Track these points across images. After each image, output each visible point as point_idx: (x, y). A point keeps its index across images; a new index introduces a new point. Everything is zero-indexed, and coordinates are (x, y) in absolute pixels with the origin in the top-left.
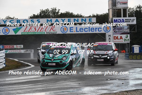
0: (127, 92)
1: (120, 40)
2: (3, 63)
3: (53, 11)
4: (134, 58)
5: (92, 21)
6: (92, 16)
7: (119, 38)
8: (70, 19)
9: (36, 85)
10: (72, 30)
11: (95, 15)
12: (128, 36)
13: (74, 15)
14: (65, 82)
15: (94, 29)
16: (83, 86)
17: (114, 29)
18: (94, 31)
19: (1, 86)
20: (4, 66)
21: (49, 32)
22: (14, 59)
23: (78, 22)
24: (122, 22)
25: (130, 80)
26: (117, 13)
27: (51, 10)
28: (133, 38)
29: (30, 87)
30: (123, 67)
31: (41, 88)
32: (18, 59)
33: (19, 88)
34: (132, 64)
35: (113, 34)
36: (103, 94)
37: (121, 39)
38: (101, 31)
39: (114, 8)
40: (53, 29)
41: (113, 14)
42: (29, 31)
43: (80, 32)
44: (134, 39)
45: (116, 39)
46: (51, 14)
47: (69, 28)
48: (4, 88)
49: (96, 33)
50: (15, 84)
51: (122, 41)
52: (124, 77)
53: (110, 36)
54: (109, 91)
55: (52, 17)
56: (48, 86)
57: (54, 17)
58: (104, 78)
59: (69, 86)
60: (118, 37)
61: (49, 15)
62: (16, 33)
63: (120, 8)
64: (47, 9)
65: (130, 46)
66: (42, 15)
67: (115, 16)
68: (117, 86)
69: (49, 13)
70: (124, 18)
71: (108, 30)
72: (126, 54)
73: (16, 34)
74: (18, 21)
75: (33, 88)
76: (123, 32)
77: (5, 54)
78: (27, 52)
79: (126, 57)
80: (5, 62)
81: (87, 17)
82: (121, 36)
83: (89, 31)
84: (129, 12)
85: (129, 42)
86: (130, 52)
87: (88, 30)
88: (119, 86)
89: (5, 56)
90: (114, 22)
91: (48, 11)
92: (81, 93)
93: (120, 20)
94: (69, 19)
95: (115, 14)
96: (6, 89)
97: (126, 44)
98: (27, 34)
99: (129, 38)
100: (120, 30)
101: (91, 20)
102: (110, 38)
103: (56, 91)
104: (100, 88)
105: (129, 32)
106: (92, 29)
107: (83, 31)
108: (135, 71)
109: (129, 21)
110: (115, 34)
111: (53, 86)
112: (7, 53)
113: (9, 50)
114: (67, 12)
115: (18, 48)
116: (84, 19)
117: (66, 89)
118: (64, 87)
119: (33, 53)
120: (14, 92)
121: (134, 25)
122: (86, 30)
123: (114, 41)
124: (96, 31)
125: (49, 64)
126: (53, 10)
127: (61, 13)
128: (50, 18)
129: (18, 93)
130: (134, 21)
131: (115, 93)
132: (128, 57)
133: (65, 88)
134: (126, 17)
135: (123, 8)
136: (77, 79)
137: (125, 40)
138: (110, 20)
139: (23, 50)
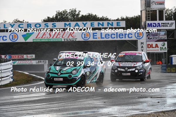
0: (164, 113)
1: (155, 49)
2: (10, 77)
3: (72, 13)
4: (172, 71)
5: (120, 26)
6: (120, 18)
7: (154, 46)
8: (94, 23)
9: (51, 104)
10: (96, 36)
11: (125, 17)
12: (164, 44)
13: (99, 18)
14: (87, 101)
15: (123, 35)
16: (109, 105)
17: (148, 35)
18: (123, 37)
19: (8, 105)
20: (12, 80)
21: (67, 39)
22: (24, 72)
23: (103, 27)
24: (158, 26)
25: (167, 98)
26: (152, 15)
27: (70, 11)
28: (172, 46)
29: (43, 107)
30: (158, 82)
31: (58, 108)
32: (28, 71)
33: (30, 108)
34: (170, 78)
35: (146, 42)
36: (134, 115)
37: (157, 47)
38: (132, 37)
39: (148, 9)
40: (73, 35)
41: (147, 16)
42: (42, 38)
43: (105, 39)
44: (172, 48)
45: (150, 47)
46: (69, 17)
47: (92, 34)
48: (11, 108)
49: (125, 40)
50: (25, 102)
51: (158, 50)
52: (160, 94)
53: (142, 44)
54: (141, 112)
55: (71, 21)
56: (65, 105)
57: (74, 21)
58: (136, 96)
59: (92, 106)
60: (152, 44)
61: (68, 18)
62: (26, 39)
63: (155, 9)
64: (65, 10)
65: (168, 56)
66: (59, 17)
67: (149, 19)
68: (151, 106)
69: (67, 15)
70: (161, 22)
71: (140, 37)
72: (162, 66)
73: (26, 41)
74: (29, 25)
75: (47, 108)
76: (159, 39)
77: (13, 65)
78: (40, 63)
79: (162, 69)
80: (12, 75)
81: (114, 20)
82: (156, 44)
83: (117, 38)
84: (166, 14)
85: (166, 51)
86: (168, 64)
87: (115, 36)
88: (154, 106)
89: (12, 68)
90: (148, 27)
91: (66, 13)
92: (107, 113)
93: (156, 24)
94: (91, 23)
95: (149, 16)
96: (13, 109)
97: (162, 54)
98: (40, 41)
99: (166, 46)
100: (155, 37)
101: (120, 24)
102: (142, 46)
103: (75, 112)
104: (130, 107)
105: (166, 38)
106: (121, 35)
107: (109, 38)
108: (174, 87)
109: (166, 25)
110: (149, 41)
111: (71, 105)
112: (15, 64)
113: (18, 61)
114: (90, 14)
115: (29, 58)
116: (110, 22)
117: (88, 109)
118: (85, 107)
119: (47, 65)
120: (23, 113)
121: (172, 31)
122: (113, 36)
123: (148, 50)
124: (125, 38)
125: (55, 79)
126: (72, 11)
127: (82, 15)
128: (69, 21)
129: (28, 114)
130: (173, 25)
131: (149, 114)
132: (166, 69)
133: (87, 107)
134: (163, 20)
135: (160, 9)
136: (101, 97)
137: (161, 49)
138: (143, 24)
139: (35, 61)
